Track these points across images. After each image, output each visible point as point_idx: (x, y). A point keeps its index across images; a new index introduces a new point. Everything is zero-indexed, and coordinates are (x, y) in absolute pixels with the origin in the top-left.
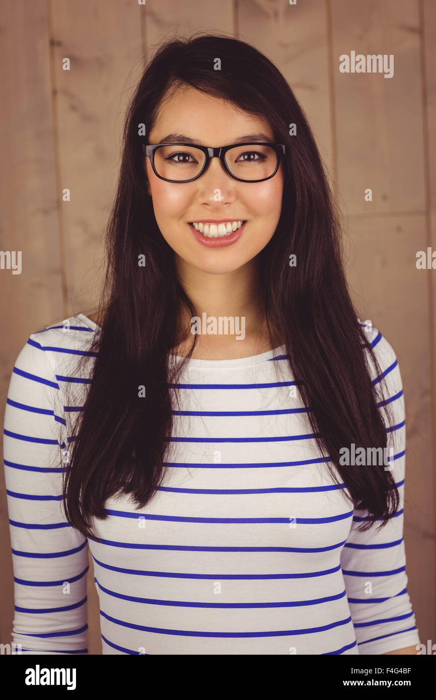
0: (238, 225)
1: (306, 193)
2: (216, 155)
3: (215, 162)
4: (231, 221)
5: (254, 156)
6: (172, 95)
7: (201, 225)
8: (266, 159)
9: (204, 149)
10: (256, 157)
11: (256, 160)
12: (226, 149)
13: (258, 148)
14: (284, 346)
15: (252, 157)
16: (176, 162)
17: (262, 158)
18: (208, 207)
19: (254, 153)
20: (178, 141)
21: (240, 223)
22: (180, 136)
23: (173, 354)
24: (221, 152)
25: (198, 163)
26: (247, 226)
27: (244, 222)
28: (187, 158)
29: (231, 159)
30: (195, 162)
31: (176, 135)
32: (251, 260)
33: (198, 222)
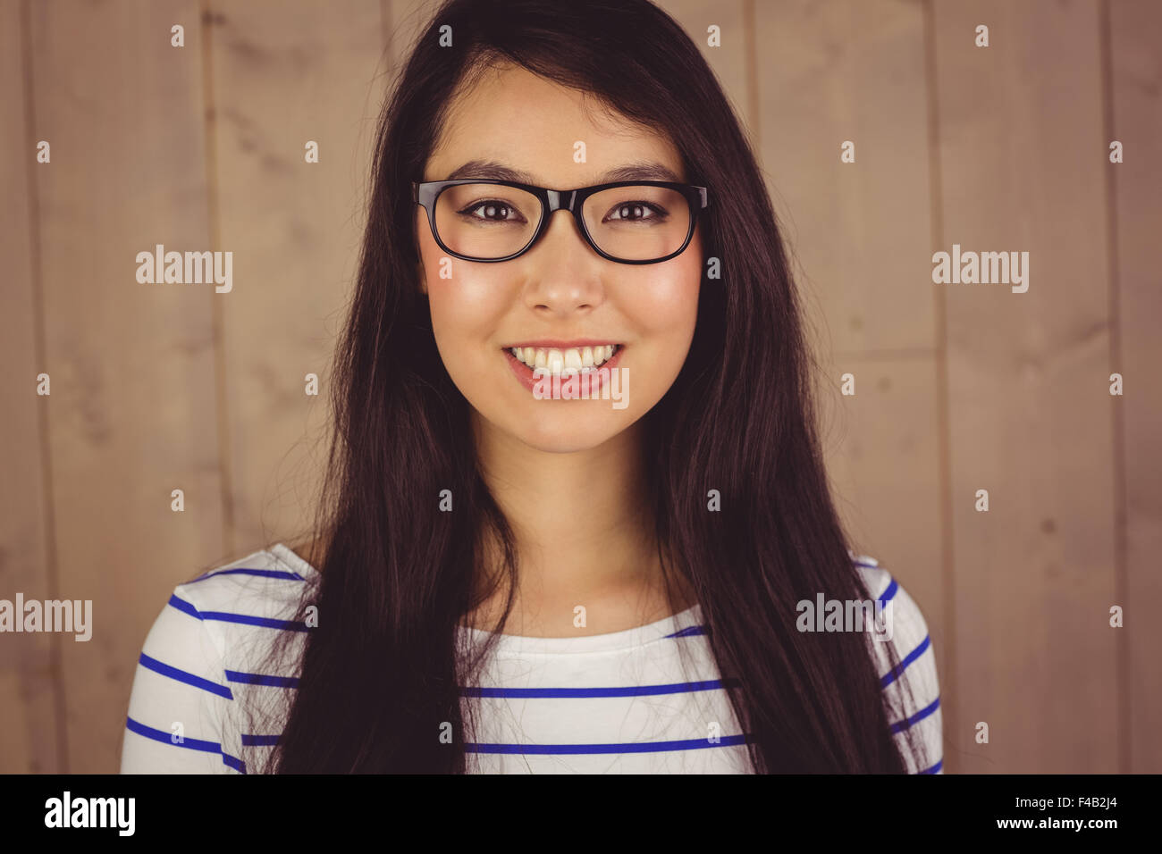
0: (605, 352)
1: (749, 287)
2: (564, 205)
3: (562, 221)
4: (593, 345)
5: (642, 210)
6: (476, 81)
7: (529, 351)
8: (667, 218)
9: (541, 192)
10: (647, 213)
11: (647, 219)
12: (585, 193)
13: (650, 194)
14: (698, 607)
15: (638, 212)
16: (480, 219)
17: (659, 214)
18: (546, 314)
19: (642, 204)
20: (486, 175)
21: (609, 350)
22: (491, 164)
23: (466, 626)
24: (574, 200)
25: (527, 222)
26: (625, 356)
27: (619, 348)
28: (504, 212)
29: (595, 216)
30: (521, 220)
31: (482, 162)
32: (632, 426)
33: (524, 346)
